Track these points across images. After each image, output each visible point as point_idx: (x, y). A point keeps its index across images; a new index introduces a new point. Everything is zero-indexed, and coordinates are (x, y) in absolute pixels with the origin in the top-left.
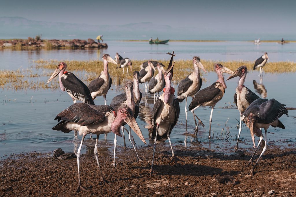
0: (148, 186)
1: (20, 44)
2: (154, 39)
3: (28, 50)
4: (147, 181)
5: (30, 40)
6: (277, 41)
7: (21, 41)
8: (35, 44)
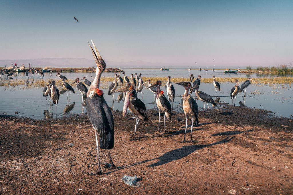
0: (153, 122)
1: (86, 70)
2: (164, 68)
3: (89, 72)
4: (152, 121)
5: (90, 68)
6: (198, 69)
7: (86, 69)
8: (92, 70)
